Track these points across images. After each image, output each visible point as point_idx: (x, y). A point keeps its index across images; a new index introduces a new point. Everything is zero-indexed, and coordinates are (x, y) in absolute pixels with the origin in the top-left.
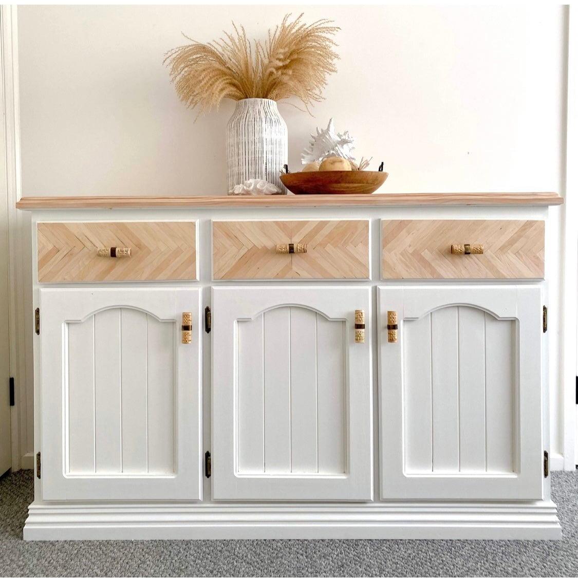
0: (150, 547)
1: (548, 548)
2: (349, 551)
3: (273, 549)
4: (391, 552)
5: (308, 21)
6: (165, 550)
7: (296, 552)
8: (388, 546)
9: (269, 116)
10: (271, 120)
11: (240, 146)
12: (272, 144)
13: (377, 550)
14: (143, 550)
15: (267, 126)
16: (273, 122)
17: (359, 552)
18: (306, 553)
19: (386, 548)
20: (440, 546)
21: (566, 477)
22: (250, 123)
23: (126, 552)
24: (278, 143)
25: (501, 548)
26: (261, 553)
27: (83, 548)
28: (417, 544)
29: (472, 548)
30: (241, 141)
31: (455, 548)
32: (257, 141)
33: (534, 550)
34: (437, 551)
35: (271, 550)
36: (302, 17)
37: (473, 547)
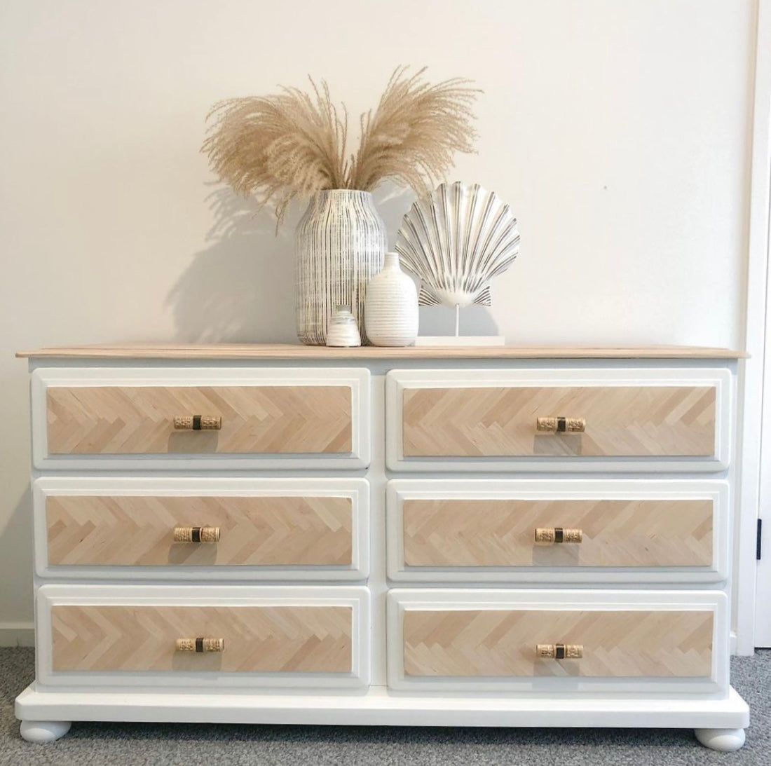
0: (117, 753)
1: (696, 759)
2: (405, 761)
3: (295, 757)
4: (466, 762)
5: (433, 79)
6: (138, 758)
7: (328, 761)
8: (464, 755)
9: (363, 218)
10: (365, 223)
11: (318, 263)
12: (366, 260)
13: (446, 760)
14: (106, 757)
15: (359, 234)
16: (369, 228)
17: (420, 762)
18: (342, 762)
19: (461, 757)
20: (539, 754)
21: (739, 663)
22: (333, 229)
23: (81, 759)
24: (375, 259)
25: (628, 759)
26: (277, 762)
27: (19, 753)
28: (507, 752)
29: (585, 758)
30: (319, 255)
31: (560, 758)
32: (344, 256)
33: (675, 762)
34: (534, 761)
35: (292, 758)
36: (424, 73)
37: (587, 756)
